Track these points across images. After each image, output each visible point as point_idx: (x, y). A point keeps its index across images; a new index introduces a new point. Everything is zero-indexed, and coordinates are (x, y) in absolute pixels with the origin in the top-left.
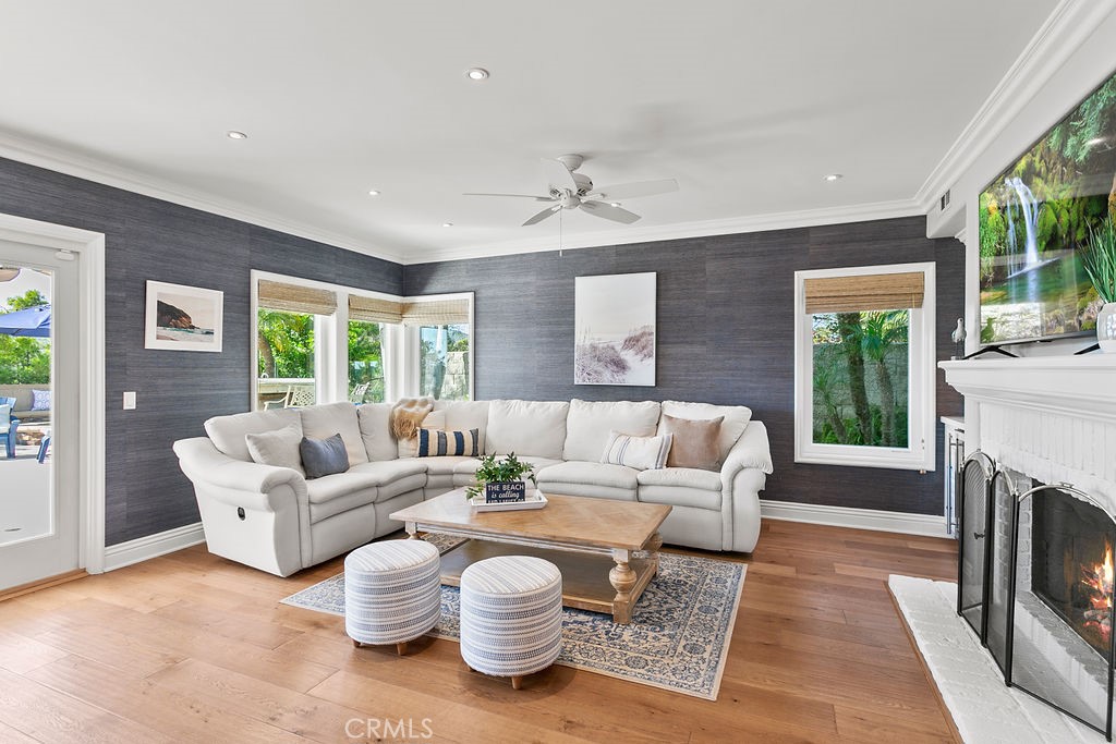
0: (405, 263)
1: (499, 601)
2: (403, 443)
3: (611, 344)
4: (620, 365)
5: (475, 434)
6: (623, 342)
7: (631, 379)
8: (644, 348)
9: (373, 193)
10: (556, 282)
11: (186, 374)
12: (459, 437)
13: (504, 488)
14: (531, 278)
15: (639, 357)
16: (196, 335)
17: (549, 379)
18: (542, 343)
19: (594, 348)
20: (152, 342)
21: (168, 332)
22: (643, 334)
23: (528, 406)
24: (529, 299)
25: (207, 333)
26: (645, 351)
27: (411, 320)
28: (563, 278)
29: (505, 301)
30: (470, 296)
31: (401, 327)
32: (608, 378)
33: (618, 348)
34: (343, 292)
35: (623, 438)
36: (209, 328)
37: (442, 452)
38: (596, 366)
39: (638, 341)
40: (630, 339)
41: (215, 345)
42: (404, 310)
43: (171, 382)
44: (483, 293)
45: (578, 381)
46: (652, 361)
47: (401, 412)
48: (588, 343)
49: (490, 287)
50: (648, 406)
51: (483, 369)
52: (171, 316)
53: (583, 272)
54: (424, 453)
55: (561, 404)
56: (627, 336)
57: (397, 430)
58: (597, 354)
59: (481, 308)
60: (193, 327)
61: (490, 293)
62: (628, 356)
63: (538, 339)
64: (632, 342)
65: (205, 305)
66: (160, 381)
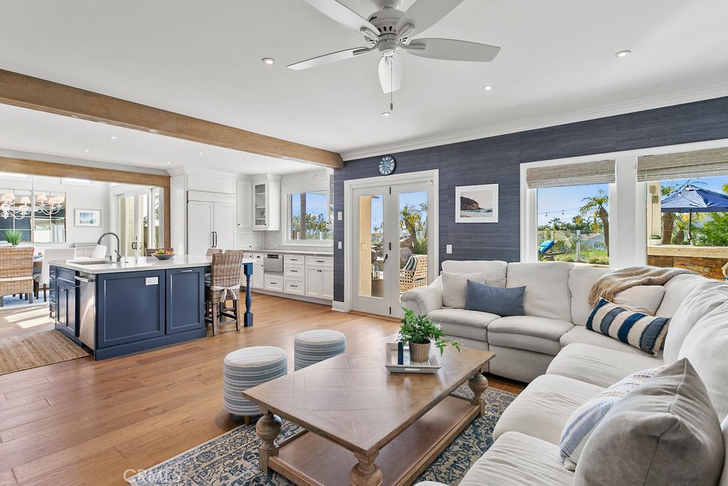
11: (477, 236)
16: (482, 213)
20: (458, 220)
21: (466, 213)
25: (488, 211)
36: (489, 208)
41: (494, 218)
43: (469, 240)
52: (468, 204)
60: (480, 209)
65: (487, 195)
66: (463, 240)
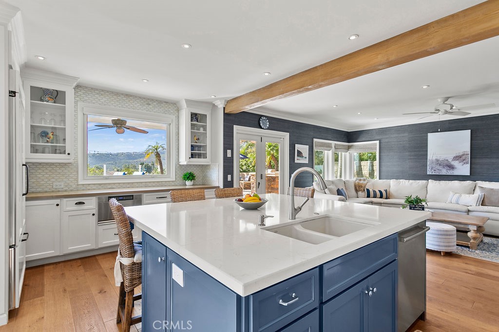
0: (349, 131)
1: (438, 230)
2: (360, 193)
3: (446, 159)
4: (451, 167)
5: (386, 191)
6: (452, 158)
7: (456, 172)
8: (464, 160)
9: (359, 113)
10: (418, 135)
12: (380, 192)
13: (416, 206)
14: (406, 134)
15: (461, 164)
17: (415, 172)
18: (411, 159)
19: (437, 160)
20: (296, 160)
21: (299, 158)
22: (463, 155)
23: (409, 182)
24: (405, 142)
25: (305, 158)
26: (465, 161)
27: (351, 151)
28: (421, 134)
29: (393, 143)
30: (377, 142)
31: (348, 154)
32: (444, 172)
33: (450, 160)
34: (333, 143)
35: (458, 195)
37: (375, 196)
38: (438, 167)
39: (460, 157)
40: (456, 157)
41: (307, 161)
42: (349, 148)
44: (383, 141)
45: (429, 173)
46: (469, 166)
47: (358, 182)
48: (434, 158)
49: (387, 138)
50: (468, 183)
51: (383, 169)
52: (299, 153)
53: (431, 131)
54: (368, 196)
55: (424, 182)
56: (455, 155)
57: (357, 188)
58: (438, 162)
59: (383, 146)
60: (303, 156)
61: (387, 140)
62: (456, 163)
63: (409, 157)
64: (457, 158)
65: (305, 150)
